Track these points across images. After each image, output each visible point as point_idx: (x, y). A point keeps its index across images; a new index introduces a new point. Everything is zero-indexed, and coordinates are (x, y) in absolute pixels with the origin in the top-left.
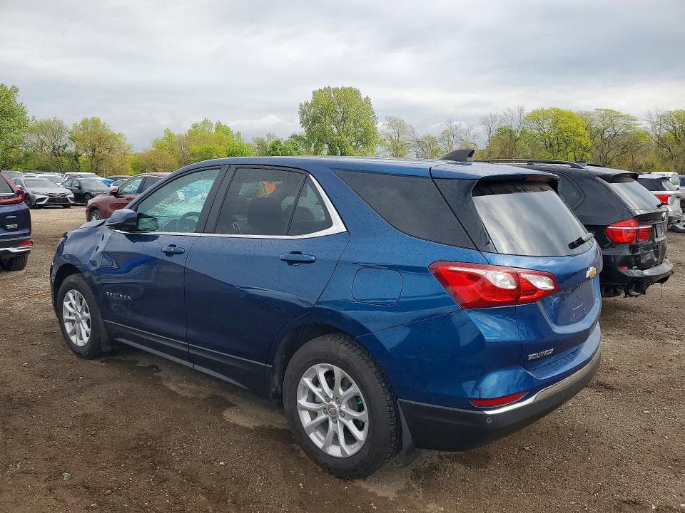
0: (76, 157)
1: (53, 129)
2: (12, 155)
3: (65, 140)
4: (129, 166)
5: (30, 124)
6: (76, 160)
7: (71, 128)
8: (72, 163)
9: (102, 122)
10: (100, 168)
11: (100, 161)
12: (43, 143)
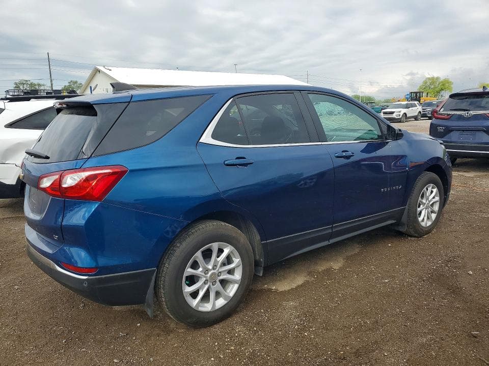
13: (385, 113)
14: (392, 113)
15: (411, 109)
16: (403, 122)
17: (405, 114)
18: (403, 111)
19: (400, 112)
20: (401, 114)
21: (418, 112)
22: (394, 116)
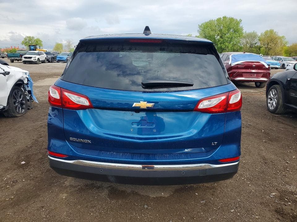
0: (260, 48)
1: (252, 36)
2: (235, 48)
3: (256, 40)
4: (283, 51)
5: (244, 35)
6: (259, 49)
7: (259, 35)
8: (257, 51)
9: (275, 31)
10: (269, 53)
11: (270, 49)
12: (247, 42)
13: (25, 58)
14: (31, 58)
15: (41, 56)
16: (38, 64)
17: (38, 58)
18: (38, 57)
19: (35, 57)
20: (37, 58)
21: (45, 58)
22: (32, 60)
